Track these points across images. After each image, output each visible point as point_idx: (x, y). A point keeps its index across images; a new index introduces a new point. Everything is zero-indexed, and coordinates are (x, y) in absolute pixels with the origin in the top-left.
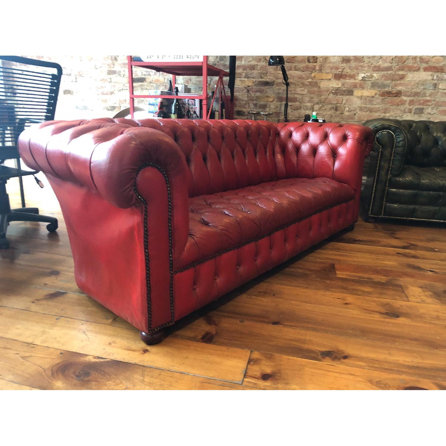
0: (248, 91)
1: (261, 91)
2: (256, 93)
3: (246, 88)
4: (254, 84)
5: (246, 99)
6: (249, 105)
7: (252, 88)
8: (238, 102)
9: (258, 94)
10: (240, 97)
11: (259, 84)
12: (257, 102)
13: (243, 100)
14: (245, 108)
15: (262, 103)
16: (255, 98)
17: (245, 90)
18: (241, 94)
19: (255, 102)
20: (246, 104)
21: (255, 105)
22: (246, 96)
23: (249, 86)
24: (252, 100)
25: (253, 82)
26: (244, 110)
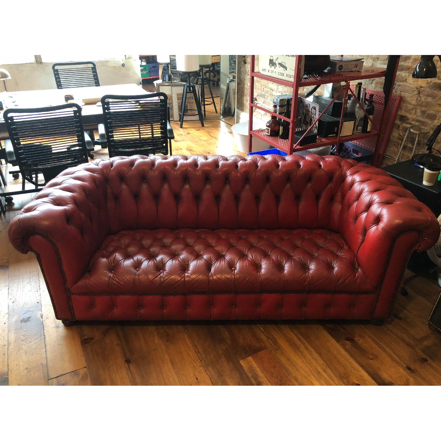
0: (419, 93)
1: (433, 96)
2: (427, 98)
3: (417, 88)
4: (428, 85)
5: (414, 102)
6: (416, 111)
7: (424, 90)
8: (405, 105)
9: (429, 99)
10: (409, 99)
11: (433, 87)
12: (425, 109)
13: (410, 104)
14: (410, 114)
15: (431, 112)
16: (424, 104)
17: (416, 91)
18: (411, 95)
19: (424, 109)
20: (412, 109)
21: (423, 112)
22: (416, 98)
23: (422, 87)
24: (421, 106)
25: (428, 83)
26: (409, 116)
